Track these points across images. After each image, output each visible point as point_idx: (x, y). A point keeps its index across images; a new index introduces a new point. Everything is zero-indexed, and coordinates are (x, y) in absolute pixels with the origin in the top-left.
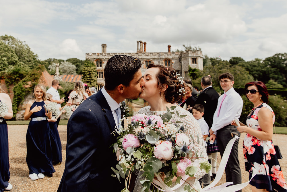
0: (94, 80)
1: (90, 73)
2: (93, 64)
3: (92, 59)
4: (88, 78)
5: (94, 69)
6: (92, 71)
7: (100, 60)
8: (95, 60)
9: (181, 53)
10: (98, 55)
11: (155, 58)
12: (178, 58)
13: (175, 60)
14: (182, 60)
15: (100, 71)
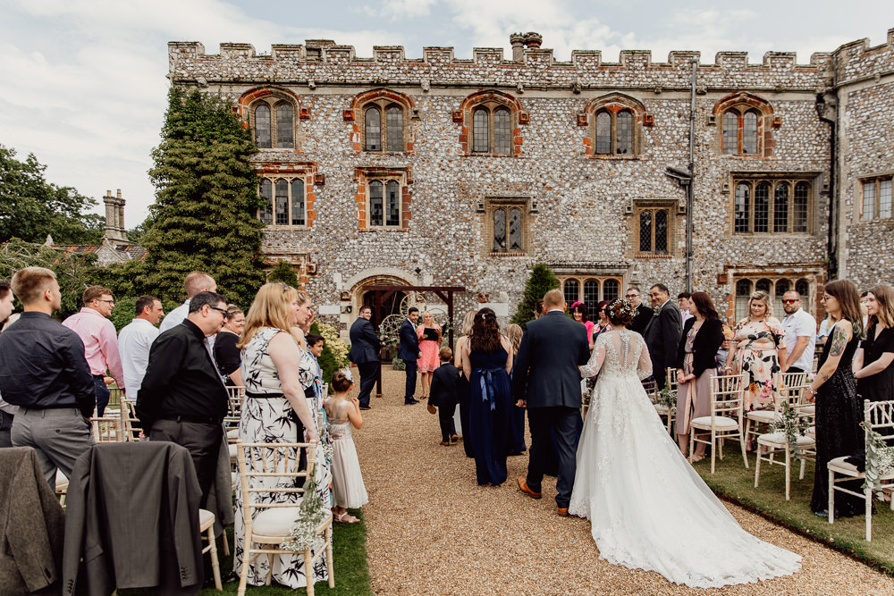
0: (237, 234)
2: (227, 123)
3: (221, 83)
4: (195, 222)
5: (238, 154)
6: (222, 167)
7: (276, 95)
8: (244, 89)
9: (834, 60)
10: (266, 59)
11: (665, 90)
12: (813, 91)
13: (792, 102)
14: (844, 101)
15: (281, 172)
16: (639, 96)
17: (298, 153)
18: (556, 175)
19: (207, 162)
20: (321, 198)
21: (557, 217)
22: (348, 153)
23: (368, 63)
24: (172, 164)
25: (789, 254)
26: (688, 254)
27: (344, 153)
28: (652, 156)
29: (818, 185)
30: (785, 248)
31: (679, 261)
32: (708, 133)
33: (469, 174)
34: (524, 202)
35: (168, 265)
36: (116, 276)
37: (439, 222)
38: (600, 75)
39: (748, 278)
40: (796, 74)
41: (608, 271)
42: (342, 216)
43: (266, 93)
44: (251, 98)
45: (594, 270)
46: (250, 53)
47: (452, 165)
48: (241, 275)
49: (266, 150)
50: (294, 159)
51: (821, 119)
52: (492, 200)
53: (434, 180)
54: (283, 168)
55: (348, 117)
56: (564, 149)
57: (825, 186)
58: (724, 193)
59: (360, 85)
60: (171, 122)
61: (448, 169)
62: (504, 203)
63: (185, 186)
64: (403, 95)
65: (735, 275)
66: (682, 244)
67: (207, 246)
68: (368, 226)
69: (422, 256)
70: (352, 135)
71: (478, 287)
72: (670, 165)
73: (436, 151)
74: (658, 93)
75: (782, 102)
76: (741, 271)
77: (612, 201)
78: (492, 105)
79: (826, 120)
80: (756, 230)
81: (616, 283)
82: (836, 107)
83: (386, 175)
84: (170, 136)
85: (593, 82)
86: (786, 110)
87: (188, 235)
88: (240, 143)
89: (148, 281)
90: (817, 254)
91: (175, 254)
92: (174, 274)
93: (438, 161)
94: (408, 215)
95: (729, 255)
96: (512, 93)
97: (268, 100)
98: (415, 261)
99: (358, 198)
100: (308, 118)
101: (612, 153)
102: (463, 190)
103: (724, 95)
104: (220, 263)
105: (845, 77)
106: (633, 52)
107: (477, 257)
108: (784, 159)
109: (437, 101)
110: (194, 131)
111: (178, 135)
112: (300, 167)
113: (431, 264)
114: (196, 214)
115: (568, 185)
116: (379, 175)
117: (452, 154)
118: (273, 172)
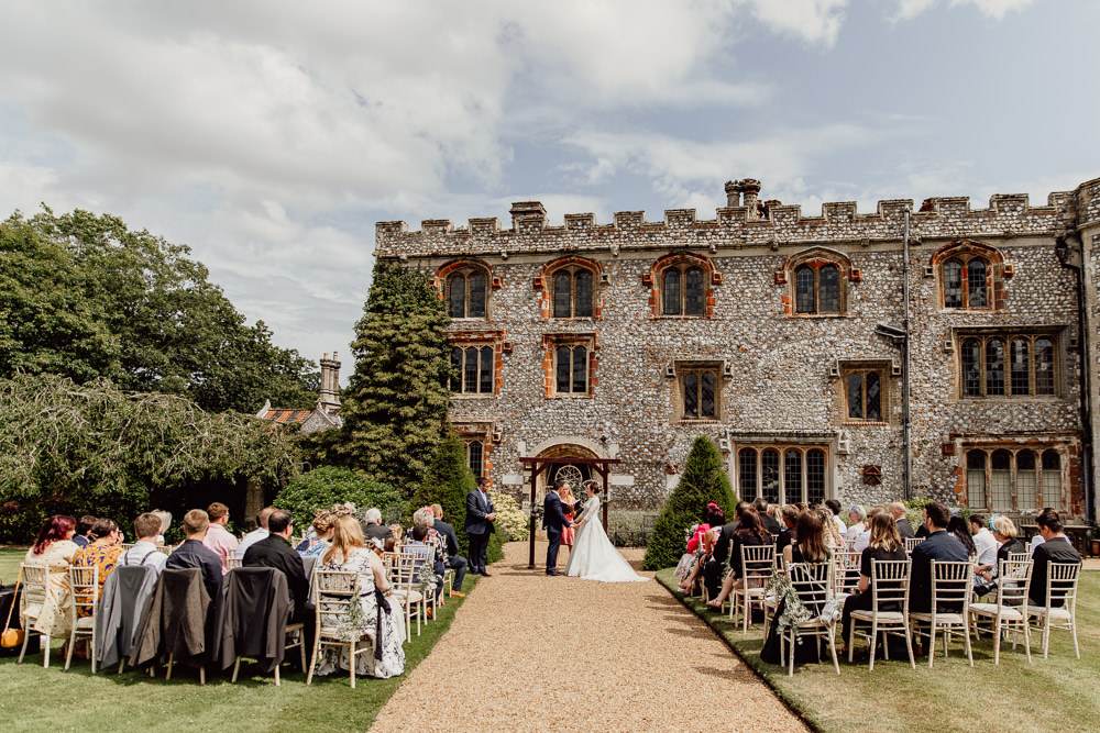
0: (426, 403)
1: (400, 358)
2: (424, 296)
3: (419, 257)
4: (387, 391)
5: (431, 325)
6: (416, 338)
7: (471, 267)
8: (441, 262)
9: (1074, 200)
10: (463, 234)
11: (873, 242)
12: (1052, 235)
13: (1026, 249)
14: (1088, 245)
15: (472, 340)
16: (844, 251)
17: (489, 322)
18: (752, 336)
19: (403, 334)
20: (509, 366)
21: (754, 382)
22: (536, 320)
23: (559, 232)
24: (370, 337)
25: (1031, 421)
26: (905, 420)
27: (533, 321)
28: (860, 313)
29: (1064, 341)
30: (1026, 413)
31: (895, 429)
32: (925, 287)
33: (658, 338)
34: (717, 365)
35: (362, 434)
36: (315, 445)
37: (626, 388)
38: (800, 230)
39: (981, 448)
40: (1029, 218)
41: (811, 440)
42: (529, 383)
43: (461, 265)
44: (447, 271)
45: (795, 439)
46: (449, 227)
47: (640, 329)
48: (427, 444)
49: (459, 319)
50: (485, 328)
51: (1064, 266)
52: (680, 365)
53: (622, 345)
54: (475, 337)
55: (537, 287)
56: (761, 309)
57: (1073, 342)
58: (946, 352)
59: (551, 253)
60: (374, 297)
61: (636, 333)
62: (695, 367)
63: (381, 358)
64: (593, 261)
65: (964, 444)
66: (898, 409)
67: (396, 414)
68: (554, 393)
69: (608, 424)
70: (541, 302)
71: (666, 458)
72: (882, 323)
73: (625, 315)
74: (865, 246)
75: (1013, 249)
76: (971, 440)
77: (815, 363)
78: (683, 266)
79: (1069, 267)
80: (989, 392)
81: (822, 454)
82: (1081, 251)
83: (574, 341)
84: (372, 310)
85: (793, 238)
86: (1019, 257)
87: (381, 405)
88: (434, 314)
89: (341, 450)
90: (1067, 420)
91: (368, 424)
92: (366, 443)
93: (627, 325)
94: (593, 380)
95: (956, 422)
96: (705, 254)
97: (463, 271)
98: (600, 430)
99: (545, 365)
100: (499, 288)
101: (814, 312)
102: (652, 355)
103: (942, 245)
104: (408, 432)
105: (1086, 220)
106: (836, 205)
107: (666, 425)
108: (1019, 312)
109: (626, 265)
110: (393, 304)
111: (379, 309)
112: (490, 336)
113: (617, 433)
114: (389, 385)
115: (765, 347)
116: (566, 341)
117: (641, 318)
118: (465, 341)
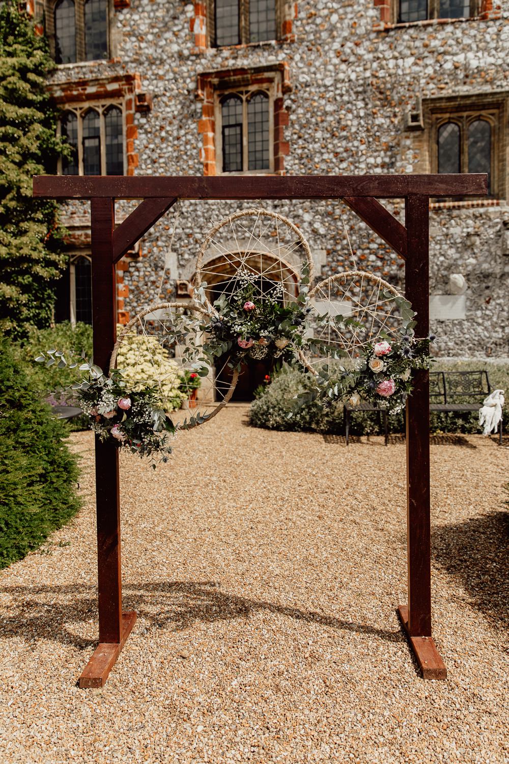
0: (19, 196)
15: (89, 97)
17: (113, 64)
20: (146, 132)
22: (186, 52)
27: (180, 56)
33: (392, 63)
34: (499, 103)
37: (336, 154)
42: (178, 158)
47: (360, 51)
48: (23, 259)
49: (69, 65)
50: (108, 74)
52: (433, 106)
53: (329, 81)
54: (91, 90)
61: (352, 59)
62: (460, 109)
68: (219, 173)
69: (307, 217)
70: (192, 22)
73: (332, 28)
83: (247, 83)
88: (29, 55)
93: (336, 46)
94: (281, 146)
99: (202, 127)
100: (126, 5)
102: (382, 94)
112: (114, 86)
113: (322, 231)
116: (236, 84)
117: (361, 31)
118: (78, 99)
